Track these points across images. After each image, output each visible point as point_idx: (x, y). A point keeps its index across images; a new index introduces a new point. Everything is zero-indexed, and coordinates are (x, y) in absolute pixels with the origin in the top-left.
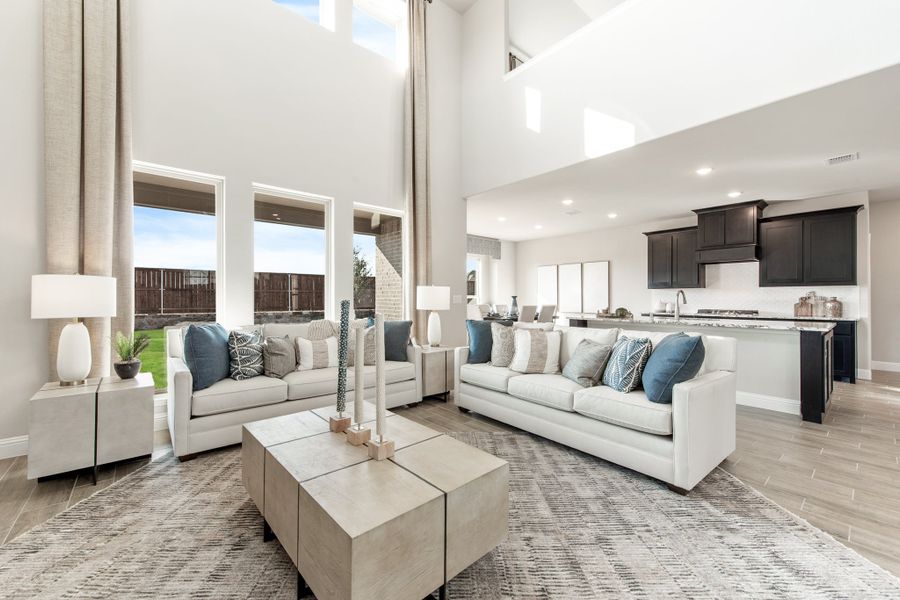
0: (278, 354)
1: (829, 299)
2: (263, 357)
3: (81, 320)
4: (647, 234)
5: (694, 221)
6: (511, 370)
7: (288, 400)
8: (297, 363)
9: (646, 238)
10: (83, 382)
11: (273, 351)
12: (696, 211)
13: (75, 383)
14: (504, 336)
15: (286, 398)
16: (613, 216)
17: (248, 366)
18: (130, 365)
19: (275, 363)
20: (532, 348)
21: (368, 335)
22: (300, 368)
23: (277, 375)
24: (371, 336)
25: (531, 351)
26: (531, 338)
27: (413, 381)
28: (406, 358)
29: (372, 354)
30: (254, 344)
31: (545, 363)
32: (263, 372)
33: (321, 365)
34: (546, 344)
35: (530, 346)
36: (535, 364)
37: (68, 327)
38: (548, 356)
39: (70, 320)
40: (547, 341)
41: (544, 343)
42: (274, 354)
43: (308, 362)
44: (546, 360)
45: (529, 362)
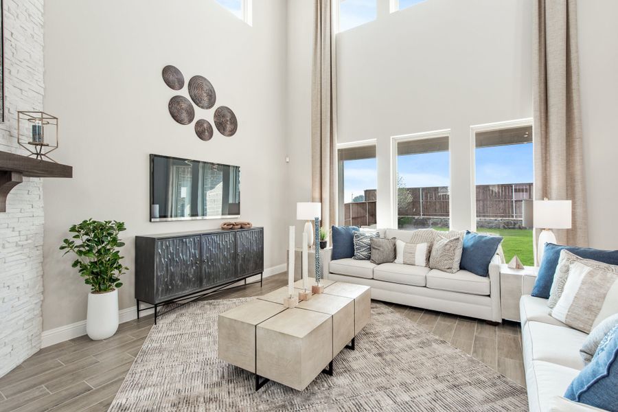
0: (377, 249)
2: (370, 249)
3: (310, 221)
6: (550, 314)
7: (373, 279)
8: (395, 258)
11: (373, 246)
15: (372, 277)
17: (359, 253)
18: (323, 242)
19: (375, 255)
20: (578, 294)
21: (446, 245)
22: (396, 261)
23: (374, 262)
24: (448, 246)
25: (575, 297)
26: (583, 279)
27: (488, 298)
28: (485, 273)
29: (446, 262)
30: (364, 240)
31: (593, 321)
32: (368, 258)
33: (408, 262)
34: (605, 292)
35: (578, 289)
36: (576, 316)
37: (307, 224)
38: (601, 311)
39: (307, 221)
40: (609, 288)
41: (602, 291)
42: (374, 248)
43: (400, 258)
44: (596, 316)
45: (569, 312)
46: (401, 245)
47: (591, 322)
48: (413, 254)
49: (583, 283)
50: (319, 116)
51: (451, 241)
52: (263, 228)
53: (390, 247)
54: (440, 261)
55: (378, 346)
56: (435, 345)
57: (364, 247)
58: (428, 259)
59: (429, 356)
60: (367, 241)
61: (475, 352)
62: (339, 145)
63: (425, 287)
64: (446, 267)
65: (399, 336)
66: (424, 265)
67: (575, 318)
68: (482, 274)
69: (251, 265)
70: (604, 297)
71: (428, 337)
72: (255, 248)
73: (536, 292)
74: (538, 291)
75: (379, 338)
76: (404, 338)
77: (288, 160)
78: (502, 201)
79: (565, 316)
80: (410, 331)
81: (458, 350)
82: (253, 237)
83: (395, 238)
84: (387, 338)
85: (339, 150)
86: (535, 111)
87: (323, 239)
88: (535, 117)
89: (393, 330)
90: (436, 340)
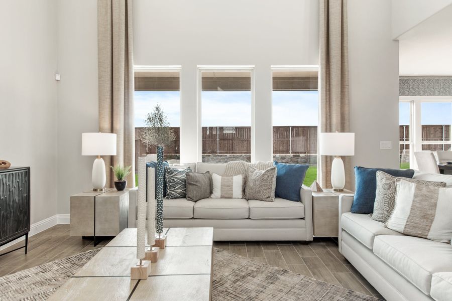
0: (194, 185)
2: (185, 186)
3: (101, 157)
6: (386, 227)
7: (193, 218)
8: (211, 193)
10: (102, 190)
11: (190, 182)
13: (99, 190)
14: (387, 187)
15: (192, 216)
17: (173, 191)
18: (120, 183)
19: (192, 191)
20: (413, 205)
21: (264, 175)
22: (212, 196)
23: (191, 199)
24: (266, 176)
25: (411, 209)
26: (415, 193)
27: (303, 221)
28: (298, 199)
29: (265, 191)
30: (179, 176)
31: (430, 226)
32: (184, 196)
33: (226, 196)
34: (435, 202)
35: (412, 202)
36: (415, 225)
37: (96, 160)
38: (435, 218)
39: (97, 157)
40: (437, 198)
41: (433, 201)
42: (190, 184)
43: (217, 192)
44: (432, 222)
45: (407, 222)
46: (217, 179)
47: (428, 228)
48: (230, 186)
49: (415, 196)
50: (109, 27)
51: (268, 171)
52: (29, 169)
53: (207, 181)
54: (259, 191)
55: (232, 296)
56: (282, 278)
57: (179, 183)
58: (244, 191)
59: (285, 290)
60: (182, 176)
61: (314, 274)
62: (137, 68)
63: (249, 218)
64: (266, 197)
65: (244, 277)
66: (241, 196)
67: (414, 227)
68: (296, 199)
69: (11, 224)
70: (435, 205)
71: (269, 270)
72: (17, 198)
73: (355, 209)
74: (359, 208)
75: (227, 285)
76: (249, 277)
77: (58, 77)
78: (245, 141)
79: (404, 226)
80: (250, 268)
81: (302, 276)
82: (13, 183)
83: (208, 172)
84: (235, 282)
85: (135, 73)
86: (322, 59)
87: (121, 179)
88: (322, 64)
89: (234, 271)
90: (278, 271)
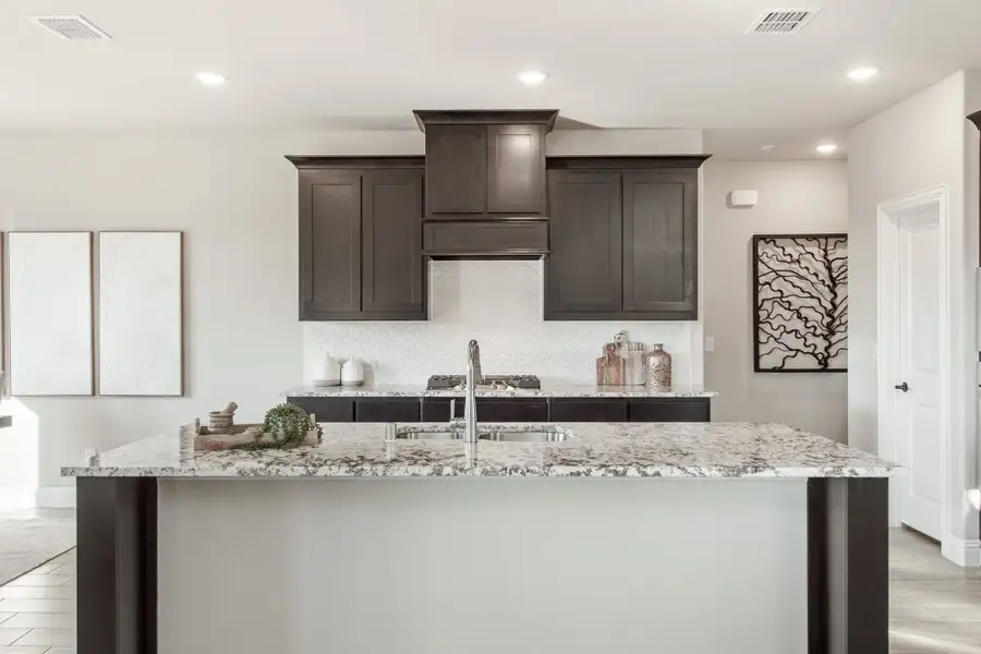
1: (652, 350)
4: (298, 161)
5: (414, 142)
9: (293, 172)
12: (422, 115)
16: (211, 79)
